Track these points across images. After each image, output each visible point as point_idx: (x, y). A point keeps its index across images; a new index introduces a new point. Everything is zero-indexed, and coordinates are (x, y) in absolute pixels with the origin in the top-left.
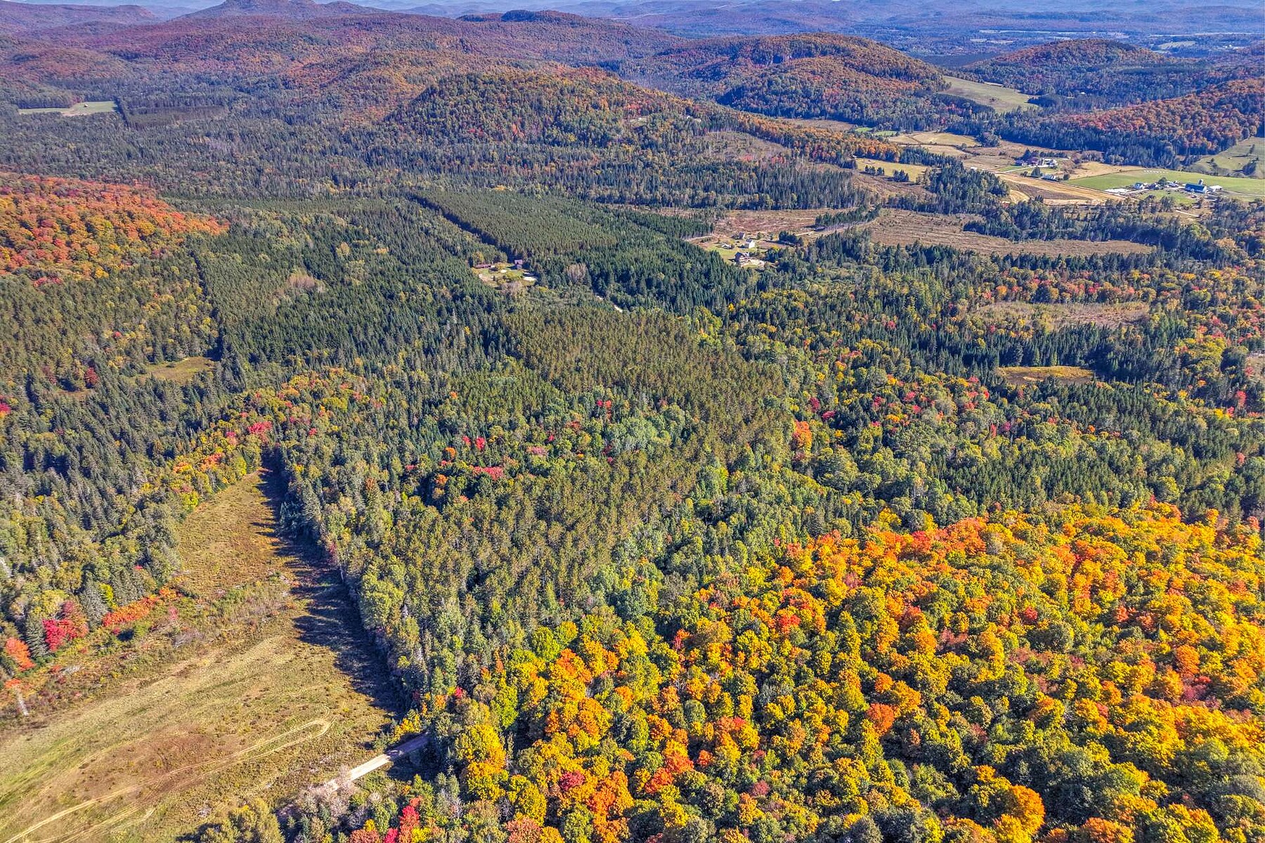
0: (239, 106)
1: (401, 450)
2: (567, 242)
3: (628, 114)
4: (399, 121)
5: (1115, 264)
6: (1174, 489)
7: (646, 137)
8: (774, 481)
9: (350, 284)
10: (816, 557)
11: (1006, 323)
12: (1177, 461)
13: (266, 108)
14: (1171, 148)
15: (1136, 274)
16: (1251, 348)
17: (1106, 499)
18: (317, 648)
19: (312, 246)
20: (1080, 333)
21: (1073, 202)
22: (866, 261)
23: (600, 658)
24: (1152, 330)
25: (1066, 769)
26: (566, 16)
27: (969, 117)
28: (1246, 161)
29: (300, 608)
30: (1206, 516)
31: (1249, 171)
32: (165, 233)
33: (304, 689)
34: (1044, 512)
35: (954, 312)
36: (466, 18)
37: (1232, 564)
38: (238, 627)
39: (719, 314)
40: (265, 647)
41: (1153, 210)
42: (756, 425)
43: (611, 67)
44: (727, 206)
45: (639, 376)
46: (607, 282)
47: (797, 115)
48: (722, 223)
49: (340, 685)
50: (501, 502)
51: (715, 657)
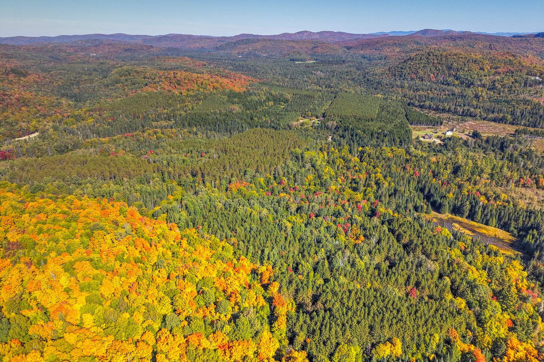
7: (494, 85)
36: (514, 37)
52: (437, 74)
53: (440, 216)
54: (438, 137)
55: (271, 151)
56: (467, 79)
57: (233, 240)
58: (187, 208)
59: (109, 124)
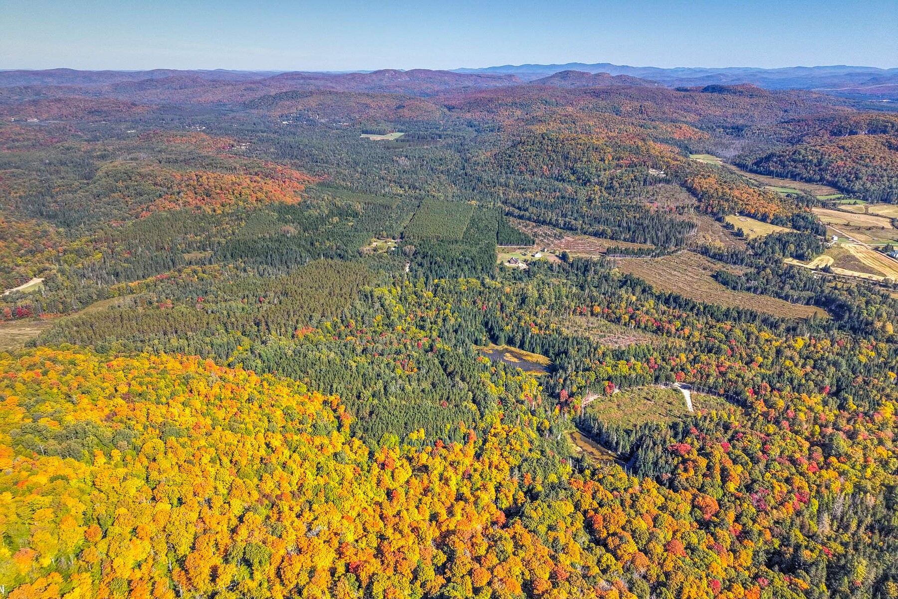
11: (544, 324)
36: (678, 89)
52: (552, 166)
53: (496, 347)
54: (525, 261)
55: (337, 291)
56: (584, 174)
57: (306, 380)
58: (260, 356)
59: (126, 261)
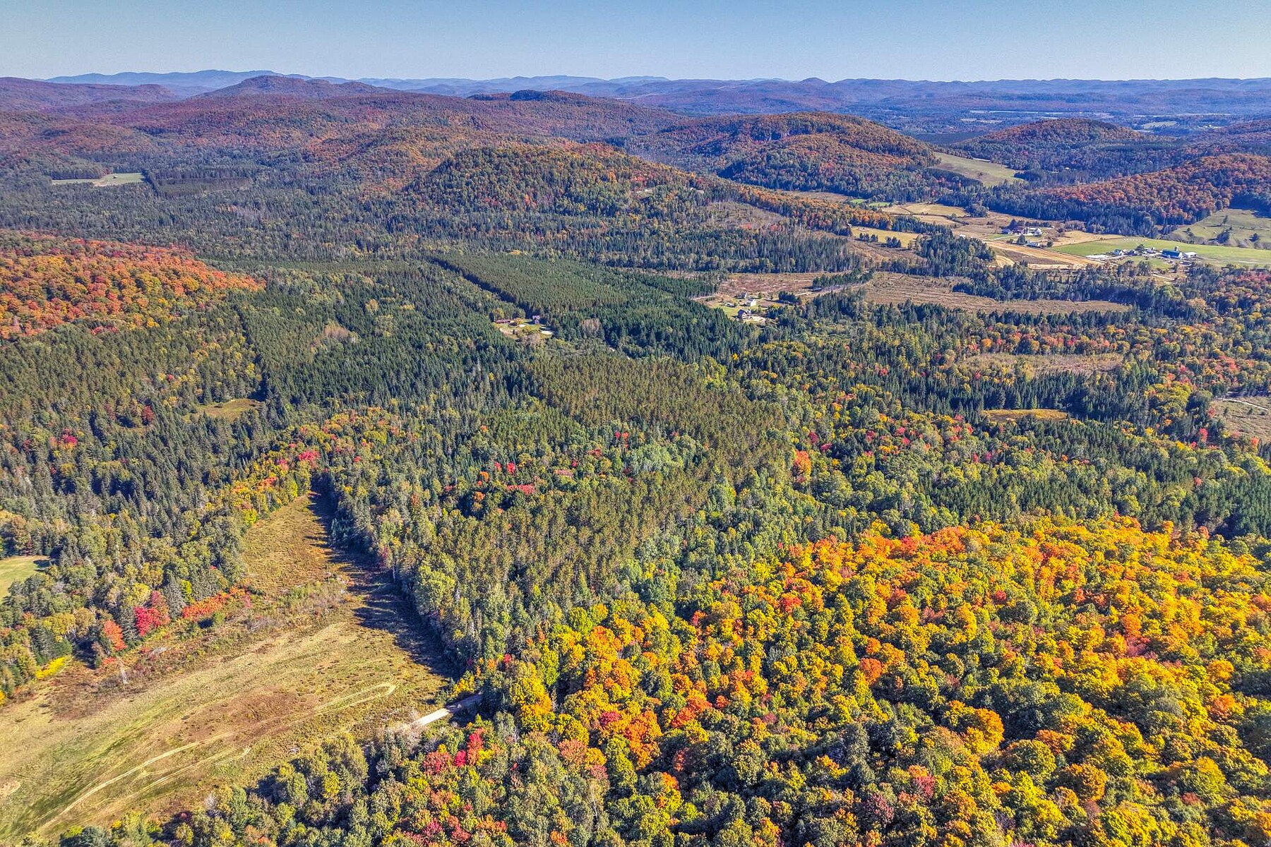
0: (263, 178)
1: (440, 474)
2: (582, 300)
3: (635, 186)
4: (417, 191)
5: (1093, 321)
6: (1135, 505)
7: (652, 207)
8: (777, 498)
9: (381, 335)
10: (814, 557)
11: (990, 371)
12: (1139, 483)
13: (287, 179)
14: (1149, 218)
15: (1112, 329)
16: (1215, 393)
17: (1074, 513)
18: (376, 631)
19: (343, 302)
20: (1058, 379)
21: (1055, 266)
22: (862, 319)
23: (628, 632)
24: (1124, 376)
25: (1022, 699)
26: (572, 96)
27: (958, 189)
28: (1219, 231)
29: (359, 601)
30: (1162, 527)
31: (1223, 239)
32: (209, 289)
33: (369, 661)
34: (1018, 522)
35: (942, 361)
36: (476, 98)
37: (1179, 560)
38: (305, 616)
39: (724, 363)
40: (331, 631)
41: (1131, 274)
42: (760, 453)
43: (617, 143)
44: (729, 270)
45: (652, 413)
46: (619, 335)
47: (795, 188)
48: (725, 285)
49: (400, 658)
50: (534, 512)
51: (728, 631)
52: (535, 196)
